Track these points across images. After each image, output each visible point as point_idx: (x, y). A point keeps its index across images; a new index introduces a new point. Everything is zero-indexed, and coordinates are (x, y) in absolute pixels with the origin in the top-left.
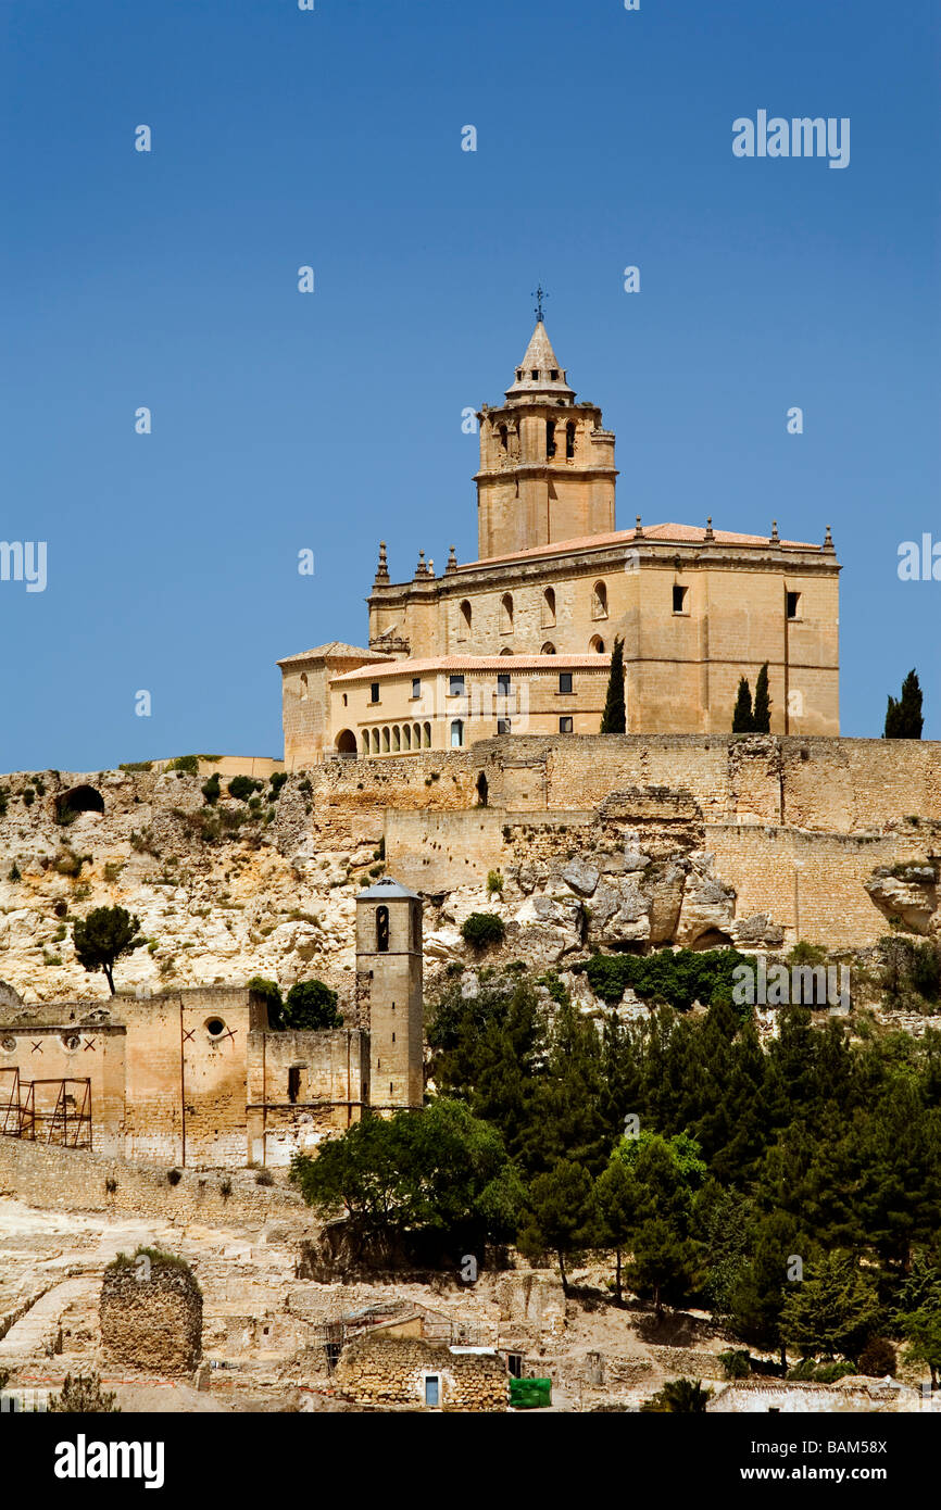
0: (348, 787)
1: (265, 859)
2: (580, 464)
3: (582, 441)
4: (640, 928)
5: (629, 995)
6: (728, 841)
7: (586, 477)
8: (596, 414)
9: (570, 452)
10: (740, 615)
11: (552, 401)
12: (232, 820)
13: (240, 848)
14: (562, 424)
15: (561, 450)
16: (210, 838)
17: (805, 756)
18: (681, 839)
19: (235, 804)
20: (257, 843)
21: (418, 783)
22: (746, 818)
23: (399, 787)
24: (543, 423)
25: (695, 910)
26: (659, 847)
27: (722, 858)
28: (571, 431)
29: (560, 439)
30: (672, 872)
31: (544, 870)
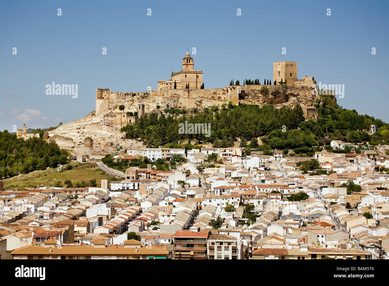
0: (153, 94)
1: (147, 100)
2: (190, 63)
3: (191, 61)
4: (173, 107)
5: (168, 113)
6: (182, 99)
7: (191, 65)
8: (192, 59)
9: (190, 62)
10: (192, 78)
11: (187, 58)
12: (146, 96)
13: (146, 99)
14: (189, 60)
15: (188, 62)
16: (143, 98)
17: (191, 91)
18: (177, 98)
19: (146, 95)
20: (147, 99)
21: (159, 93)
22: (185, 97)
23: (158, 93)
24: (186, 60)
25: (179, 105)
26: (175, 99)
27: (181, 100)
28: (190, 60)
29: (188, 61)
30: (176, 101)
31: (166, 101)
